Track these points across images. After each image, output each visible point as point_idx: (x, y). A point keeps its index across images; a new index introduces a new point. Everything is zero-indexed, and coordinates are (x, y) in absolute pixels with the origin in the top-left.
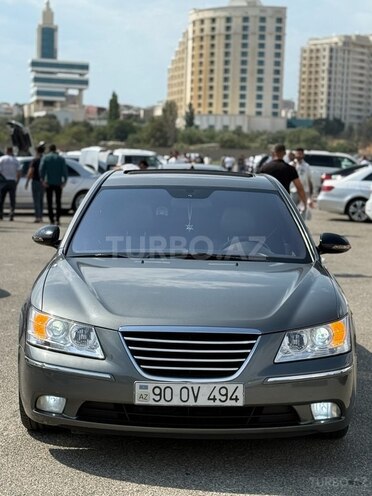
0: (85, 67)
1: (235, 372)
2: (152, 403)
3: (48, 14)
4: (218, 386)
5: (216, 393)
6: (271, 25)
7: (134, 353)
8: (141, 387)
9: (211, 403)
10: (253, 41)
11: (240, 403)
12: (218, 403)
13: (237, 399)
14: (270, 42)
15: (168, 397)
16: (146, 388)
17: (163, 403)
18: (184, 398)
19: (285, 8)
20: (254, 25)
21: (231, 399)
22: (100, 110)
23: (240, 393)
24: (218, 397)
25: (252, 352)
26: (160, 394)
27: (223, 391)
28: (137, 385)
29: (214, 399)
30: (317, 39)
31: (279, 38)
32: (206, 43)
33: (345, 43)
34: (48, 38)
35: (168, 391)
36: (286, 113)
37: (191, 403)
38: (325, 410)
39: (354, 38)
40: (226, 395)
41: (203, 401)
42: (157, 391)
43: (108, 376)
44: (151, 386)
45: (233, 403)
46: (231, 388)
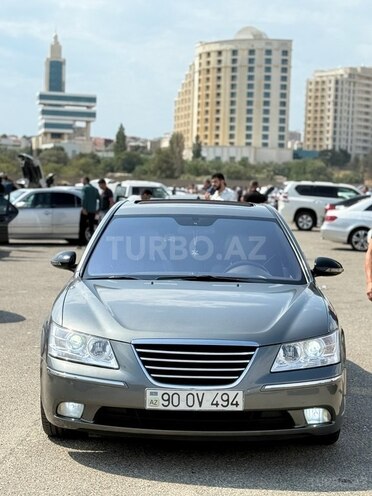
0: (93, 100)
1: (235, 380)
2: (161, 407)
3: (56, 48)
4: (221, 393)
5: (218, 399)
6: (276, 57)
7: (145, 363)
8: (151, 394)
9: (214, 408)
10: (259, 73)
11: (240, 408)
12: (220, 408)
13: (237, 404)
14: (276, 74)
15: (176, 403)
16: (156, 394)
17: (171, 408)
18: (190, 403)
19: (291, 41)
20: (259, 58)
21: (232, 404)
22: (108, 142)
23: (240, 399)
24: (220, 402)
25: (250, 362)
26: (168, 400)
27: (225, 397)
28: (148, 392)
29: (217, 405)
30: (323, 71)
31: (284, 70)
32: (213, 75)
33: (350, 75)
34: (56, 72)
35: (176, 397)
36: (293, 144)
37: (196, 408)
39: (359, 70)
40: (228, 400)
41: (207, 406)
42: (166, 397)
43: (122, 384)
44: (160, 393)
45: (234, 408)
46: (232, 394)
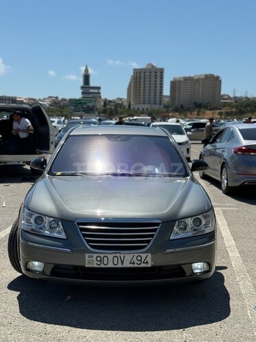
0: (99, 88)
1: (146, 246)
2: (96, 266)
4: (136, 255)
5: (135, 259)
6: (159, 74)
7: (85, 236)
8: (89, 257)
9: (132, 266)
10: (153, 80)
11: (149, 265)
12: (136, 265)
13: (147, 263)
14: (158, 80)
15: (106, 263)
16: (92, 257)
17: (102, 266)
18: (115, 263)
19: (163, 69)
20: (153, 74)
21: (144, 263)
23: (149, 259)
24: (136, 261)
26: (100, 261)
27: (139, 258)
28: (87, 255)
29: (134, 263)
31: (161, 78)
32: (138, 80)
35: (105, 259)
37: (120, 265)
38: (199, 267)
40: (141, 260)
41: (127, 264)
42: (99, 259)
43: (69, 250)
44: (95, 256)
45: (145, 265)
46: (144, 256)
